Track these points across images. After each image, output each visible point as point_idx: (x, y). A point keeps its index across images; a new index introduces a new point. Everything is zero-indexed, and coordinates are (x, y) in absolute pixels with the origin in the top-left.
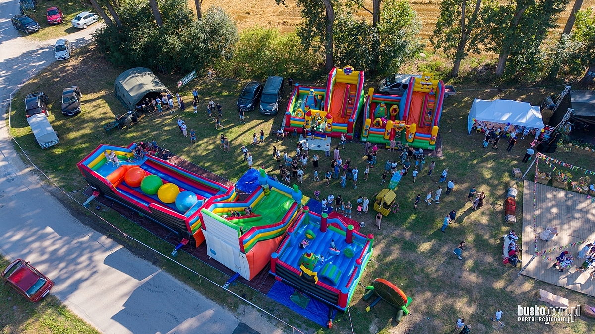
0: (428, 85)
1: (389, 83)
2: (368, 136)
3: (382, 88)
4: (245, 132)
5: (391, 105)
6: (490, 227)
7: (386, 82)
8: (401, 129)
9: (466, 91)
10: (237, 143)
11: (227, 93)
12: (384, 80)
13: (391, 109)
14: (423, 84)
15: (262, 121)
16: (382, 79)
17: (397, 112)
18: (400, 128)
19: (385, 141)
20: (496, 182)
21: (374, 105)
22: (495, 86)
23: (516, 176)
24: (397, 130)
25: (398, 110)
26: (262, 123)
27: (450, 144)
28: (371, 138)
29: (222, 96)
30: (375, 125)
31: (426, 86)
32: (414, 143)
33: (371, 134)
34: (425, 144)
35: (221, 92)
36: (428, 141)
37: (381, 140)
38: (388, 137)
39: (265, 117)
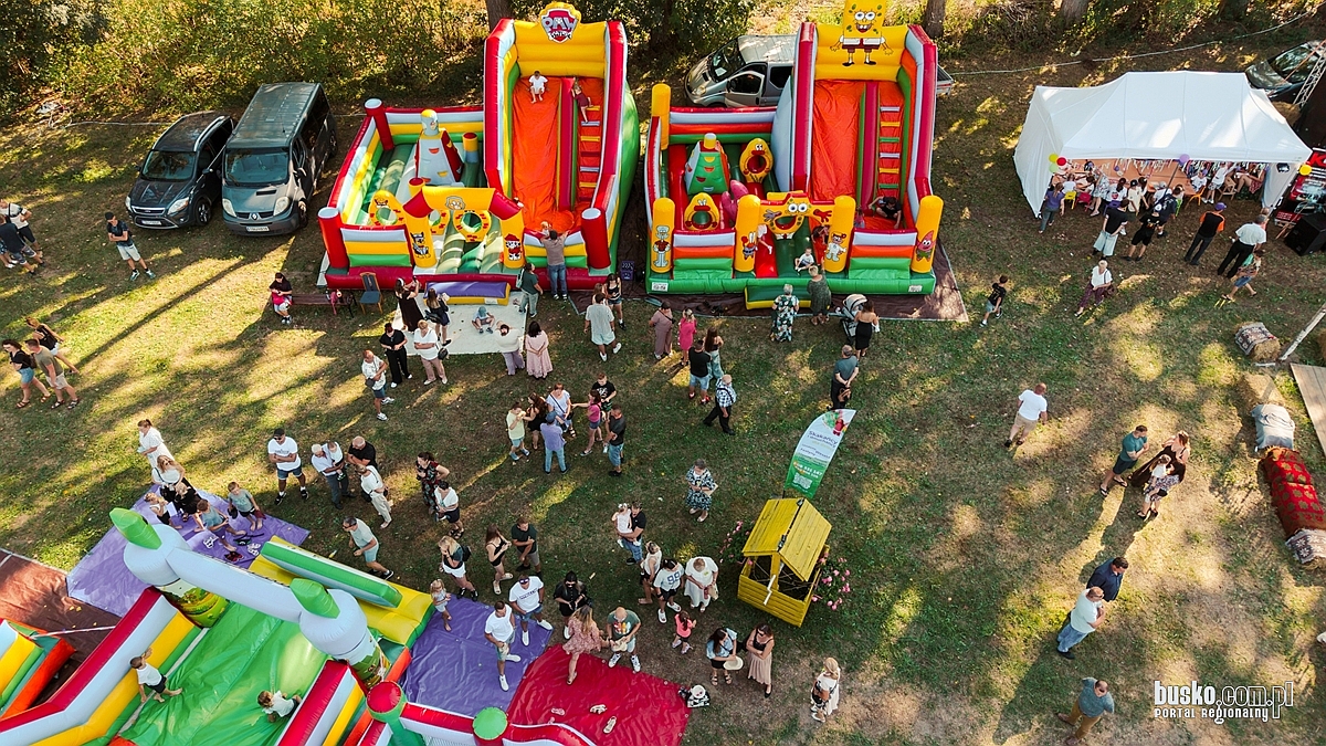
0: (869, 48)
1: (720, 72)
2: (671, 272)
3: (699, 92)
4: (153, 315)
5: (742, 146)
6: (1247, 598)
7: (712, 69)
8: (795, 227)
9: (980, 77)
10: (106, 367)
11: (109, 170)
12: (703, 63)
13: (746, 155)
14: (851, 48)
15: (236, 261)
16: (694, 63)
17: (769, 165)
18: (789, 221)
19: (741, 281)
20: (1187, 389)
21: (677, 153)
22: (1067, 52)
23: (1258, 353)
24: (780, 234)
25: (768, 158)
26: (236, 267)
27: (980, 264)
28: (687, 275)
29: (83, 185)
30: (694, 221)
31: (860, 53)
32: (851, 274)
33: (681, 262)
34: (893, 274)
35: (80, 170)
36: (904, 262)
37: (725, 280)
38: (746, 264)
39: (247, 244)
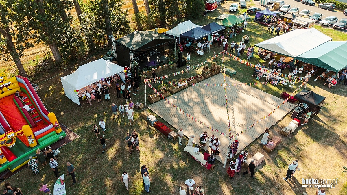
9: (45, 82)
14: (1, 88)
18: (11, 141)
19: (4, 167)
22: (63, 68)
23: (141, 108)
24: (10, 146)
27: (74, 123)
31: (5, 88)
36: (54, 132)
38: (3, 161)
